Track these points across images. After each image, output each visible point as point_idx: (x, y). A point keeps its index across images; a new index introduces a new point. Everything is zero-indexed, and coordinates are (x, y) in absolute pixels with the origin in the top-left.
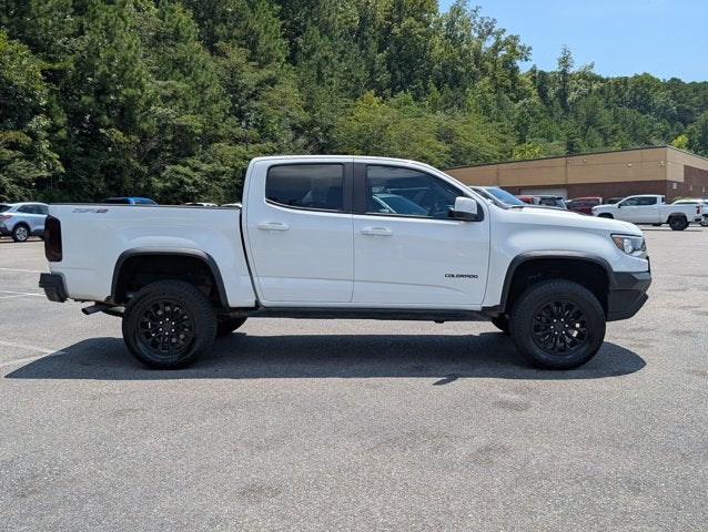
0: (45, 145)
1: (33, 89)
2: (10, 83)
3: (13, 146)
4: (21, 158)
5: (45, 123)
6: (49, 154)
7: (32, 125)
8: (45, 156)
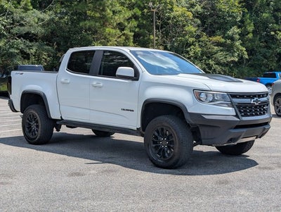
0: (238, 43)
1: (233, 12)
2: (220, 10)
3: (218, 44)
4: (221, 51)
5: (238, 31)
6: (241, 48)
7: (230, 33)
8: (238, 49)
